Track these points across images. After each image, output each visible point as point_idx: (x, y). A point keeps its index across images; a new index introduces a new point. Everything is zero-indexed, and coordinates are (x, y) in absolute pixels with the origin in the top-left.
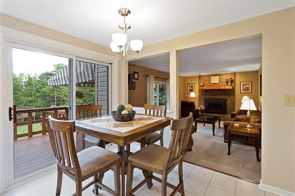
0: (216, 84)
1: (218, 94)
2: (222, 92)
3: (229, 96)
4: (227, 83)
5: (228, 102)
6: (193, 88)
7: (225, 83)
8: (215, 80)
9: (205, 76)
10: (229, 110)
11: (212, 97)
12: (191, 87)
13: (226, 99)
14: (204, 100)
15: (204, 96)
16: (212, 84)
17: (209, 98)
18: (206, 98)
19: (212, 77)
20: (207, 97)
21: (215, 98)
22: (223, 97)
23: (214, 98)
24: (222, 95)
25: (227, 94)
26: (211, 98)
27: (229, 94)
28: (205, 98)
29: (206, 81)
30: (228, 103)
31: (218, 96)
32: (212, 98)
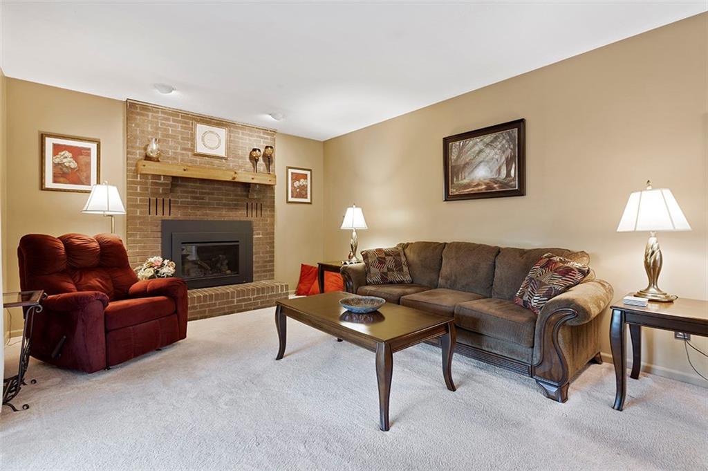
0: (216, 162)
1: (225, 205)
2: (236, 196)
3: (259, 212)
4: (254, 160)
5: (257, 236)
6: (89, 164)
7: (248, 160)
8: (211, 142)
9: (164, 111)
10: (258, 263)
11: (198, 215)
12: (75, 158)
13: (250, 223)
14: (159, 228)
15: (160, 209)
16: (198, 159)
17: (187, 218)
18: (172, 217)
19: (201, 129)
20: (177, 214)
21: (210, 218)
22: (240, 215)
23: (206, 218)
24: (235, 207)
25: (255, 204)
26: (192, 218)
27: (259, 205)
28: (167, 217)
29: (167, 136)
30: (255, 237)
31: (224, 212)
32: (198, 218)
